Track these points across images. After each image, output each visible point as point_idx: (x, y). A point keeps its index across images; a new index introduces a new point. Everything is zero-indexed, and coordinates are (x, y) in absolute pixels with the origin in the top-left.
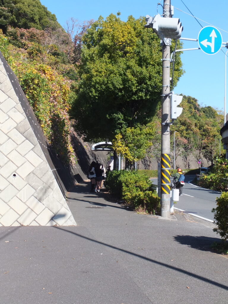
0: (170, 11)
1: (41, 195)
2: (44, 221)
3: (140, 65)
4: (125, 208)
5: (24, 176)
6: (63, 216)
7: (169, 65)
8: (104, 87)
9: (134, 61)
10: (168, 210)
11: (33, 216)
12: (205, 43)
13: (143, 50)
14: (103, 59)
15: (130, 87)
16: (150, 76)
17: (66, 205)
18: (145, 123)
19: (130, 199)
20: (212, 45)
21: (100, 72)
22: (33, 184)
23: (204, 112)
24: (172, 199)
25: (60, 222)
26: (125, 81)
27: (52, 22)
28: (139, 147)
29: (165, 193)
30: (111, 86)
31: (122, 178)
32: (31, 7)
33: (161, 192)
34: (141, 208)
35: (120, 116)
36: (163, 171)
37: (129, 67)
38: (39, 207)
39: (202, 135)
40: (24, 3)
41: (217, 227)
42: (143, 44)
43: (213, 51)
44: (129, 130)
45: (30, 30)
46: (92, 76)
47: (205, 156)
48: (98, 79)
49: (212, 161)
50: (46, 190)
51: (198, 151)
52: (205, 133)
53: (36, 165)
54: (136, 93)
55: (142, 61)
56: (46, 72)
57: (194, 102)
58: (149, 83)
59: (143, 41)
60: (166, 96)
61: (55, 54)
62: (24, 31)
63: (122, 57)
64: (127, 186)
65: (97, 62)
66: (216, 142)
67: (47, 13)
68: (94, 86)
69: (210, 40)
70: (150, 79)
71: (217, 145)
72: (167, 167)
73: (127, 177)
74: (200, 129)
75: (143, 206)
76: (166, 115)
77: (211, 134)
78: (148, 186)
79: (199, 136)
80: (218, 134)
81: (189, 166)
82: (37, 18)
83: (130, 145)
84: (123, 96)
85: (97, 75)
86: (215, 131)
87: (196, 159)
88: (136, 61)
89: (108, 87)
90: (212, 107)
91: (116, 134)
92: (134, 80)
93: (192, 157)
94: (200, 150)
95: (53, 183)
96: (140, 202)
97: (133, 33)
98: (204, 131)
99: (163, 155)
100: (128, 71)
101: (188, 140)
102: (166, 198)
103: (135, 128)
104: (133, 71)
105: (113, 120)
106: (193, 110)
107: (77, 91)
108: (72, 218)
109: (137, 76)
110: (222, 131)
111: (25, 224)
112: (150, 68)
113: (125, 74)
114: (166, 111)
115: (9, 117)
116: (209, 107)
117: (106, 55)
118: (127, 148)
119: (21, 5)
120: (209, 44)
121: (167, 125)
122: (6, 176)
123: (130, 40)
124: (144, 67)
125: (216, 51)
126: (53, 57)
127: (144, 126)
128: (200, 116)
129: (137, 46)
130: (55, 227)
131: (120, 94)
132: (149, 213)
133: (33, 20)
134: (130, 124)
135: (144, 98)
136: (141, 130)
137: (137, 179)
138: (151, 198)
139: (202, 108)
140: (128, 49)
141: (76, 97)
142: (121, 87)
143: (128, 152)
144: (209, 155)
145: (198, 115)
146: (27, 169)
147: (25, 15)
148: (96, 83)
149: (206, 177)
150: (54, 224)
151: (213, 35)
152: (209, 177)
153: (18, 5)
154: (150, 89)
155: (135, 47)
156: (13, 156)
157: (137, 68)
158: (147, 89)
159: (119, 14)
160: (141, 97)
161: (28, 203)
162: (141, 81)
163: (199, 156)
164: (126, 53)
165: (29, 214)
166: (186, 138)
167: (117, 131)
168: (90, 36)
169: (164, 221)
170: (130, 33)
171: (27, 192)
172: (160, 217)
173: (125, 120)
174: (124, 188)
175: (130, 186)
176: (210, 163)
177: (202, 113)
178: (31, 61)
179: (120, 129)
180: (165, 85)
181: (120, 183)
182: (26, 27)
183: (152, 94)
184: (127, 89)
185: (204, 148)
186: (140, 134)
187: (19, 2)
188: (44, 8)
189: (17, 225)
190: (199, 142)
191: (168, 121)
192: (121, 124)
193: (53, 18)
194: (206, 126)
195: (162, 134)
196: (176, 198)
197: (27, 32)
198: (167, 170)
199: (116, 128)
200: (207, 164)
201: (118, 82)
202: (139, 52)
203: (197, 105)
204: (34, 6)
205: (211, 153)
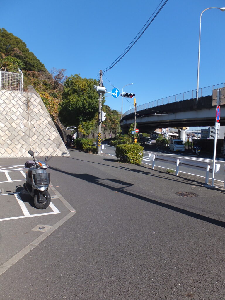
0: (102, 82)
1: (58, 146)
2: (60, 155)
3: (89, 98)
4: (84, 152)
5: (52, 140)
6: (66, 153)
7: (101, 101)
8: (75, 106)
9: (87, 97)
10: (100, 152)
11: (56, 153)
12: (114, 94)
13: (90, 92)
14: (75, 95)
15: (85, 106)
16: (93, 103)
17: (67, 150)
18: (90, 120)
19: (85, 149)
20: (116, 95)
21: (74, 100)
22: (55, 143)
23: (113, 113)
24: (101, 148)
25: (65, 155)
26: (83, 104)
27: (43, 68)
28: (88, 129)
29: (99, 146)
30: (78, 106)
31: (82, 141)
32: (33, 61)
33: (98, 146)
34: (91, 152)
35: (81, 117)
36: (98, 139)
37: (85, 99)
38: (58, 150)
39: (112, 123)
40: (29, 58)
41: (116, 155)
42: (90, 90)
43: (116, 97)
44: (85, 123)
45: (33, 72)
46: (70, 101)
47: (113, 133)
48: (73, 103)
49: (116, 135)
50: (60, 145)
51: (110, 131)
52: (113, 122)
53: (56, 136)
54: (87, 109)
55: (90, 97)
56: (46, 95)
57: (109, 108)
58: (92, 105)
59: (90, 89)
60: (100, 113)
61: (45, 84)
62: (30, 72)
63: (82, 94)
64: (84, 144)
65: (72, 96)
66: (118, 127)
67: (40, 63)
68: (71, 106)
69: (115, 93)
70: (93, 104)
71: (118, 128)
72: (100, 137)
73: (84, 141)
74: (111, 120)
75: (91, 151)
76: (100, 119)
77: (116, 123)
78: (92, 144)
79: (110, 124)
80: (119, 123)
81: (106, 137)
82: (35, 65)
83: (85, 129)
84: (82, 110)
85: (72, 101)
86: (117, 121)
87: (109, 134)
88: (88, 96)
89: (77, 106)
90: (116, 110)
91: (79, 124)
92: (87, 104)
93: (107, 133)
94: (111, 130)
95: (62, 142)
96: (90, 150)
97: (87, 85)
98: (113, 121)
99: (98, 133)
100: (85, 100)
101: (106, 125)
102: (99, 148)
103: (87, 122)
104: (87, 101)
105: (78, 119)
106: (108, 112)
107: (62, 106)
108: (69, 154)
109: (88, 103)
110: (120, 122)
111: (54, 156)
112: (93, 100)
113: (83, 101)
114: (100, 118)
115: (46, 119)
116: (115, 110)
117: (76, 93)
118: (83, 130)
119: (28, 59)
120: (115, 94)
121: (100, 123)
122: (46, 140)
123: (85, 88)
124: (91, 99)
125: (117, 97)
126: (45, 86)
127: (90, 122)
128: (111, 114)
129: (88, 90)
130: (64, 157)
131: (81, 109)
132: (93, 153)
133: (33, 66)
134: (85, 121)
135: (91, 111)
136: (89, 123)
137: (88, 142)
138: (94, 148)
139: (112, 111)
140: (85, 91)
141: (61, 108)
142: (82, 106)
143: (84, 131)
144: (114, 132)
145: (110, 114)
146: (53, 137)
147: (30, 64)
148: (72, 104)
149: (113, 142)
150: (63, 156)
151: (117, 91)
152: (114, 142)
153: (27, 59)
154: (93, 108)
155: (87, 91)
156: (48, 133)
157: (88, 100)
158: (92, 108)
159: (79, 74)
160: (90, 111)
161: (54, 149)
162: (90, 105)
163: (110, 133)
164: (84, 93)
165: (55, 153)
166: (105, 124)
167: (80, 123)
168: (67, 83)
169: (99, 156)
170: (85, 85)
171: (53, 145)
172: (97, 155)
173: (83, 119)
174: (83, 145)
175: (85, 144)
176: (115, 136)
177: (112, 113)
178: (35, 88)
179: (81, 122)
180: (100, 109)
181: (82, 143)
182: (31, 70)
183: (94, 110)
184: (84, 107)
185: (112, 129)
186: (89, 125)
187: (27, 58)
188: (38, 60)
189: (51, 156)
190: (110, 126)
191: (101, 121)
192: (81, 120)
193: (43, 66)
194: (114, 119)
195: (98, 126)
196: (103, 148)
197: (31, 72)
198: (100, 138)
199: (79, 122)
200: (113, 136)
201: (80, 104)
202: (89, 93)
203: (110, 109)
204: (34, 60)
205: (115, 131)
